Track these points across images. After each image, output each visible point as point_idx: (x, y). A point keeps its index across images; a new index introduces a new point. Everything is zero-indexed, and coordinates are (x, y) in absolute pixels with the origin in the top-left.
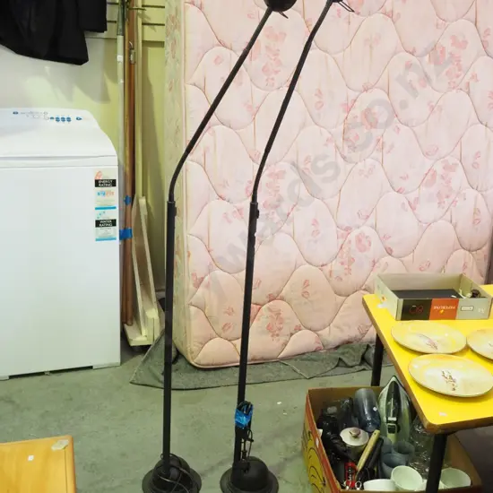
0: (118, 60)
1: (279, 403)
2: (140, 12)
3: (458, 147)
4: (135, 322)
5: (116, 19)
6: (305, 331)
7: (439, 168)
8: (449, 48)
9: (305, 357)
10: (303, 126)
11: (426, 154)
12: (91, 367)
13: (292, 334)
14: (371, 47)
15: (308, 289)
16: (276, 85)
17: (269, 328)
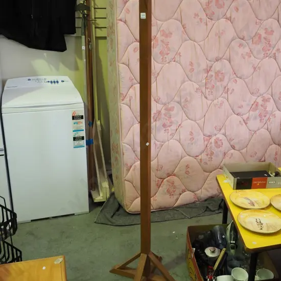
0: (83, 49)
1: (174, 232)
2: (93, 21)
3: (271, 89)
4: (96, 189)
5: (80, 26)
6: (188, 192)
7: (260, 100)
8: (263, 35)
9: (188, 206)
10: (183, 82)
11: (252, 94)
12: (74, 214)
13: (180, 194)
14: (219, 37)
15: (189, 170)
16: (168, 61)
17: (168, 191)
